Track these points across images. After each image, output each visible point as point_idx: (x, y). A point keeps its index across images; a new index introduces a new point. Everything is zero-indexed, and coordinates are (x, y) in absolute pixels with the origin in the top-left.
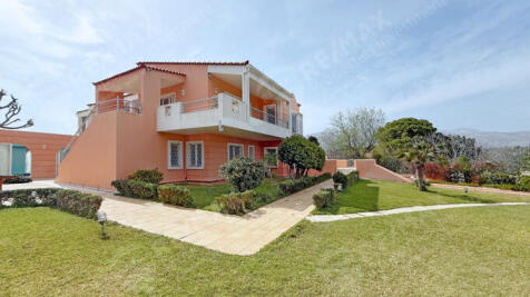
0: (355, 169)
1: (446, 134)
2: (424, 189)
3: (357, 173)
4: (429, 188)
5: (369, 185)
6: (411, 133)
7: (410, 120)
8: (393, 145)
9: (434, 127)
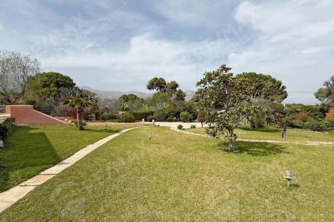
0: (9, 115)
1: (81, 89)
2: (82, 129)
3: (13, 119)
4: (85, 127)
5: (32, 132)
6: (58, 85)
7: (57, 74)
8: (43, 93)
9: (74, 82)
